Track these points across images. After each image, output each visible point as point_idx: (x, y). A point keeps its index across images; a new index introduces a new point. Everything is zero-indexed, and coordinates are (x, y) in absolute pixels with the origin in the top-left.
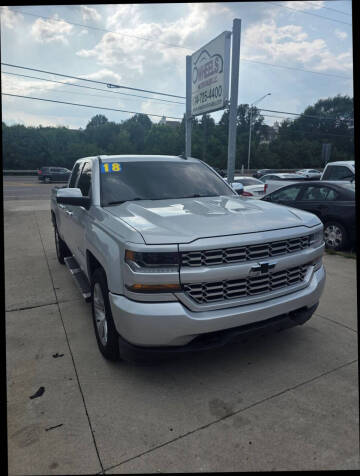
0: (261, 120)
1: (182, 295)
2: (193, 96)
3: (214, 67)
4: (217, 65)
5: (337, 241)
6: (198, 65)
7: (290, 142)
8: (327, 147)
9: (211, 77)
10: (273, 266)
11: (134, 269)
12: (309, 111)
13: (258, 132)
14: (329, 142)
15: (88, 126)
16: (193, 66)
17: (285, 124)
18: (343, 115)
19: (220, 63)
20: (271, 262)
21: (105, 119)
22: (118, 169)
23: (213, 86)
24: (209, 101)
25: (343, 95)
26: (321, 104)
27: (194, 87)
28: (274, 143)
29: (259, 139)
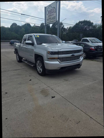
0: (63, 26)
1: (59, 60)
2: (47, 18)
3: (53, 11)
4: (54, 10)
5: (85, 56)
6: (48, 10)
7: (71, 33)
8: (81, 35)
9: (52, 13)
10: (74, 55)
11: (50, 55)
12: (77, 24)
13: (62, 30)
14: (82, 33)
15: (11, 26)
16: (47, 10)
17: (70, 28)
18: (86, 26)
19: (55, 10)
20: (74, 54)
21: (16, 24)
22: (39, 37)
23: (53, 16)
24: (52, 20)
25: (86, 20)
26: (80, 22)
27: (47, 16)
28: (67, 33)
29: (63, 32)
